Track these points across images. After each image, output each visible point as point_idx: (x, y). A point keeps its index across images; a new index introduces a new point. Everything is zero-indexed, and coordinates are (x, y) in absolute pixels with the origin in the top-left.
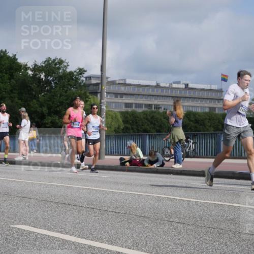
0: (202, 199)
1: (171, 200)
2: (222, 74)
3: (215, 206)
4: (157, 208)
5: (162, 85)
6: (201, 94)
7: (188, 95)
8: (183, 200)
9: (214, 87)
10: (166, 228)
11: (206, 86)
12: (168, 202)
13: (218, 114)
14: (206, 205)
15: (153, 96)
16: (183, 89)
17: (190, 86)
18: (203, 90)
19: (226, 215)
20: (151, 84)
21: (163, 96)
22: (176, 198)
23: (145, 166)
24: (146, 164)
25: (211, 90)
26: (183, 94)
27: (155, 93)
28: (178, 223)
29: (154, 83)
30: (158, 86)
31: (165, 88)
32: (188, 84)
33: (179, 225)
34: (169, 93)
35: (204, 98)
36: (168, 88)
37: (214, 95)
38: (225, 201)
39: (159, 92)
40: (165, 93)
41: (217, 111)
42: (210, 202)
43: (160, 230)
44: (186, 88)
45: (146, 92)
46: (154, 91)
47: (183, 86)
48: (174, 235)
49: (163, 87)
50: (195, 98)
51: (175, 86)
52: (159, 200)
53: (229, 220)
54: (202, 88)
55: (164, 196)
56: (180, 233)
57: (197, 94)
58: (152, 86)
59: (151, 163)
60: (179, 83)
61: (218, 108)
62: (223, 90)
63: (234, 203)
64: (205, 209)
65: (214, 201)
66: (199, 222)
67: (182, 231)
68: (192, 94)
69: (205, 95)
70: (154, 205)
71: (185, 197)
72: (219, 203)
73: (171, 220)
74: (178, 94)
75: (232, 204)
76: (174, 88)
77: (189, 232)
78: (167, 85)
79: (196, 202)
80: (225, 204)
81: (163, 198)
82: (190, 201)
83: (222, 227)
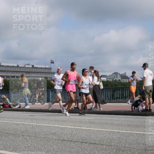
0: (39, 124)
1: (23, 124)
2: (51, 60)
3: (46, 127)
4: (16, 129)
5: (20, 66)
6: (40, 70)
7: (33, 71)
8: (30, 125)
9: (47, 67)
10: (21, 139)
11: (43, 66)
12: (22, 126)
13: (49, 80)
14: (41, 126)
15: (16, 71)
16: (31, 68)
17: (35, 66)
18: (41, 68)
19: (51, 131)
20: (14, 66)
21: (20, 72)
22: (26, 123)
23: (11, 108)
24: (12, 107)
25: (46, 68)
26: (31, 70)
27: (16, 70)
28: (27, 136)
29: (16, 65)
30: (18, 66)
31: (22, 67)
32: (33, 65)
33: (27, 137)
34: (24, 70)
35: (41, 72)
36: (23, 67)
37: (47, 71)
38: (51, 124)
39: (19, 70)
40: (21, 70)
41: (48, 79)
42: (43, 125)
43: (17, 140)
44: (32, 67)
45: (12, 69)
46: (16, 69)
47: (31, 66)
48: (25, 142)
49: (20, 67)
50: (37, 72)
51: (27, 66)
52: (18, 125)
53: (53, 134)
54: (41, 67)
55: (20, 123)
56: (27, 141)
57: (38, 71)
58: (15, 67)
59: (14, 106)
60: (29, 65)
61: (49, 77)
62: (52, 68)
63: (55, 125)
64: (41, 128)
65: (46, 124)
66: (38, 135)
67: (29, 140)
68: (36, 70)
69: (42, 71)
70: (15, 127)
71: (31, 123)
72: (48, 125)
73: (23, 135)
74: (28, 70)
75: (55, 126)
76: (26, 67)
77: (32, 140)
78: (23, 66)
79: (36, 125)
80: (51, 125)
81: (19, 124)
82: (33, 125)
83: (49, 137)
